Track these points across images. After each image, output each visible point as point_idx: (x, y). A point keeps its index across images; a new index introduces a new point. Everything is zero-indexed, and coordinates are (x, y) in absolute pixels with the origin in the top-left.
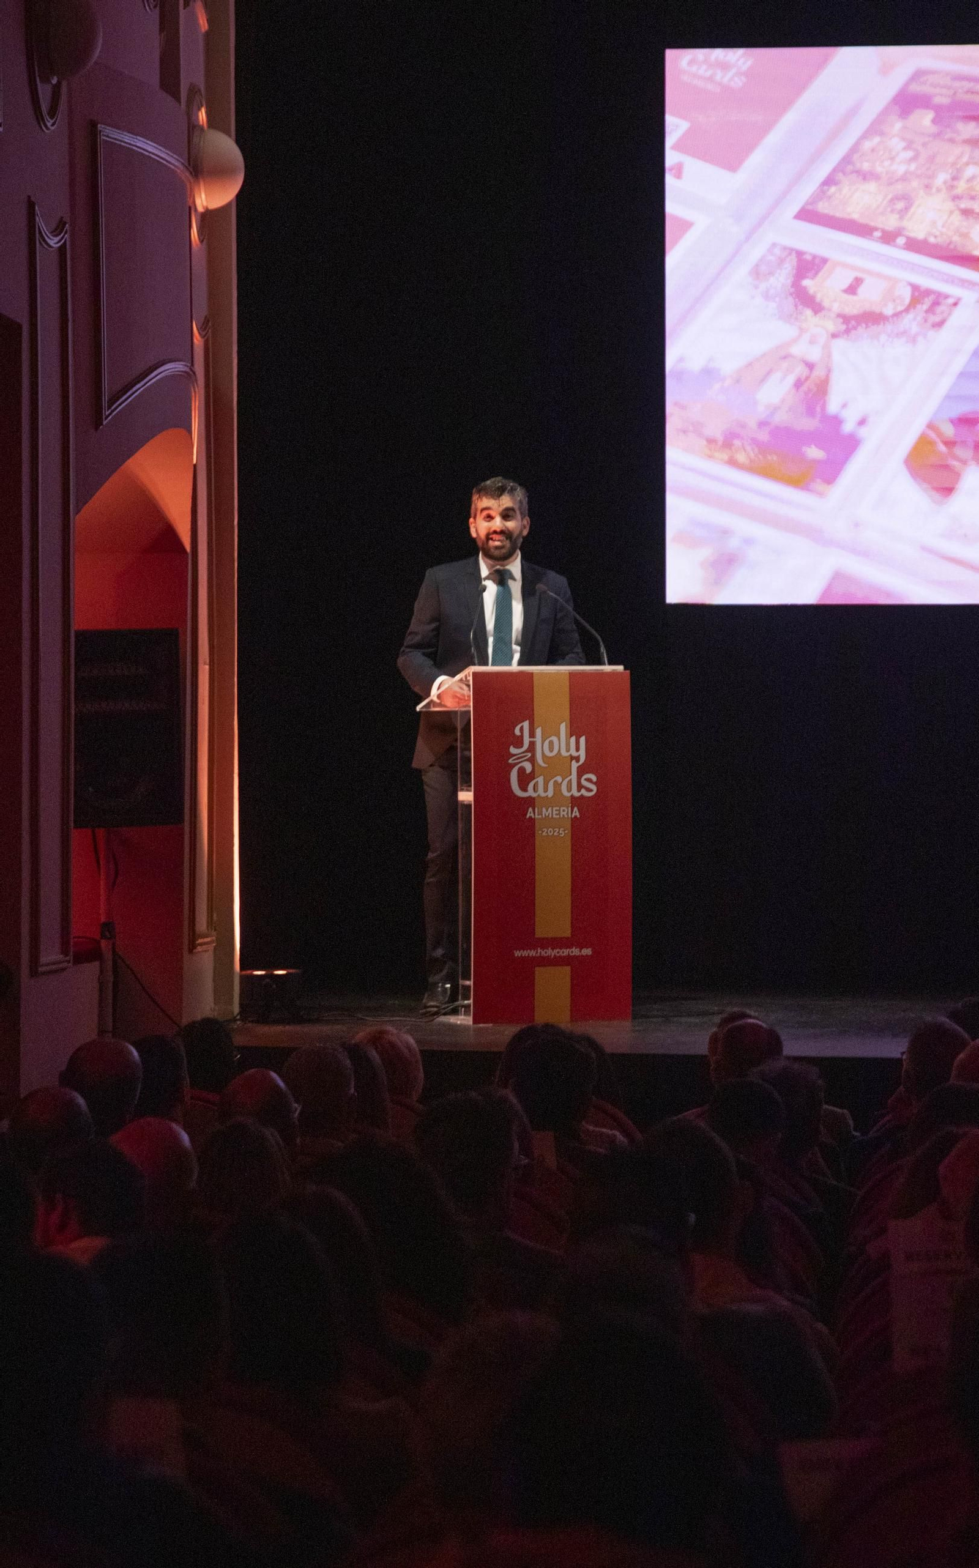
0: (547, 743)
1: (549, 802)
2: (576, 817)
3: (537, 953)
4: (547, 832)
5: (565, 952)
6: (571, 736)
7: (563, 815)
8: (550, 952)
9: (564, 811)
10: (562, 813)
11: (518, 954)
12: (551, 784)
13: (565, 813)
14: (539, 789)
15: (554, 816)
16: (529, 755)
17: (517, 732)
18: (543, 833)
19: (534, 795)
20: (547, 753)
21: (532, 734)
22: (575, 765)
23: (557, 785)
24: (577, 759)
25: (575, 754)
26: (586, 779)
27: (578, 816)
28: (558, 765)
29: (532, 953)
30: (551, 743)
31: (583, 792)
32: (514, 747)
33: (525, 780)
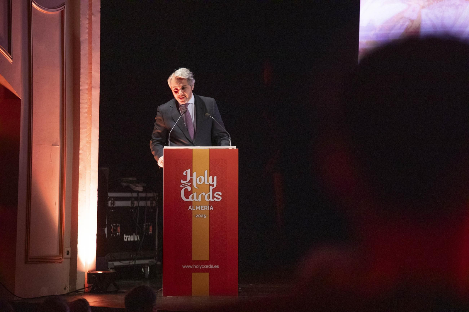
0: (198, 179)
1: (199, 204)
2: (211, 210)
3: (193, 267)
4: (198, 216)
5: (207, 267)
6: (210, 176)
7: (206, 209)
8: (199, 266)
9: (206, 207)
10: (205, 208)
11: (184, 267)
12: (200, 196)
13: (206, 208)
14: (195, 198)
15: (201, 209)
16: (190, 183)
17: (184, 174)
18: (196, 217)
19: (192, 200)
20: (198, 183)
21: (191, 175)
22: (211, 188)
23: (203, 197)
24: (213, 186)
25: (212, 183)
26: (216, 194)
27: (213, 209)
28: (203, 188)
29: (191, 267)
30: (200, 179)
31: (215, 199)
32: (183, 180)
33: (188, 194)
